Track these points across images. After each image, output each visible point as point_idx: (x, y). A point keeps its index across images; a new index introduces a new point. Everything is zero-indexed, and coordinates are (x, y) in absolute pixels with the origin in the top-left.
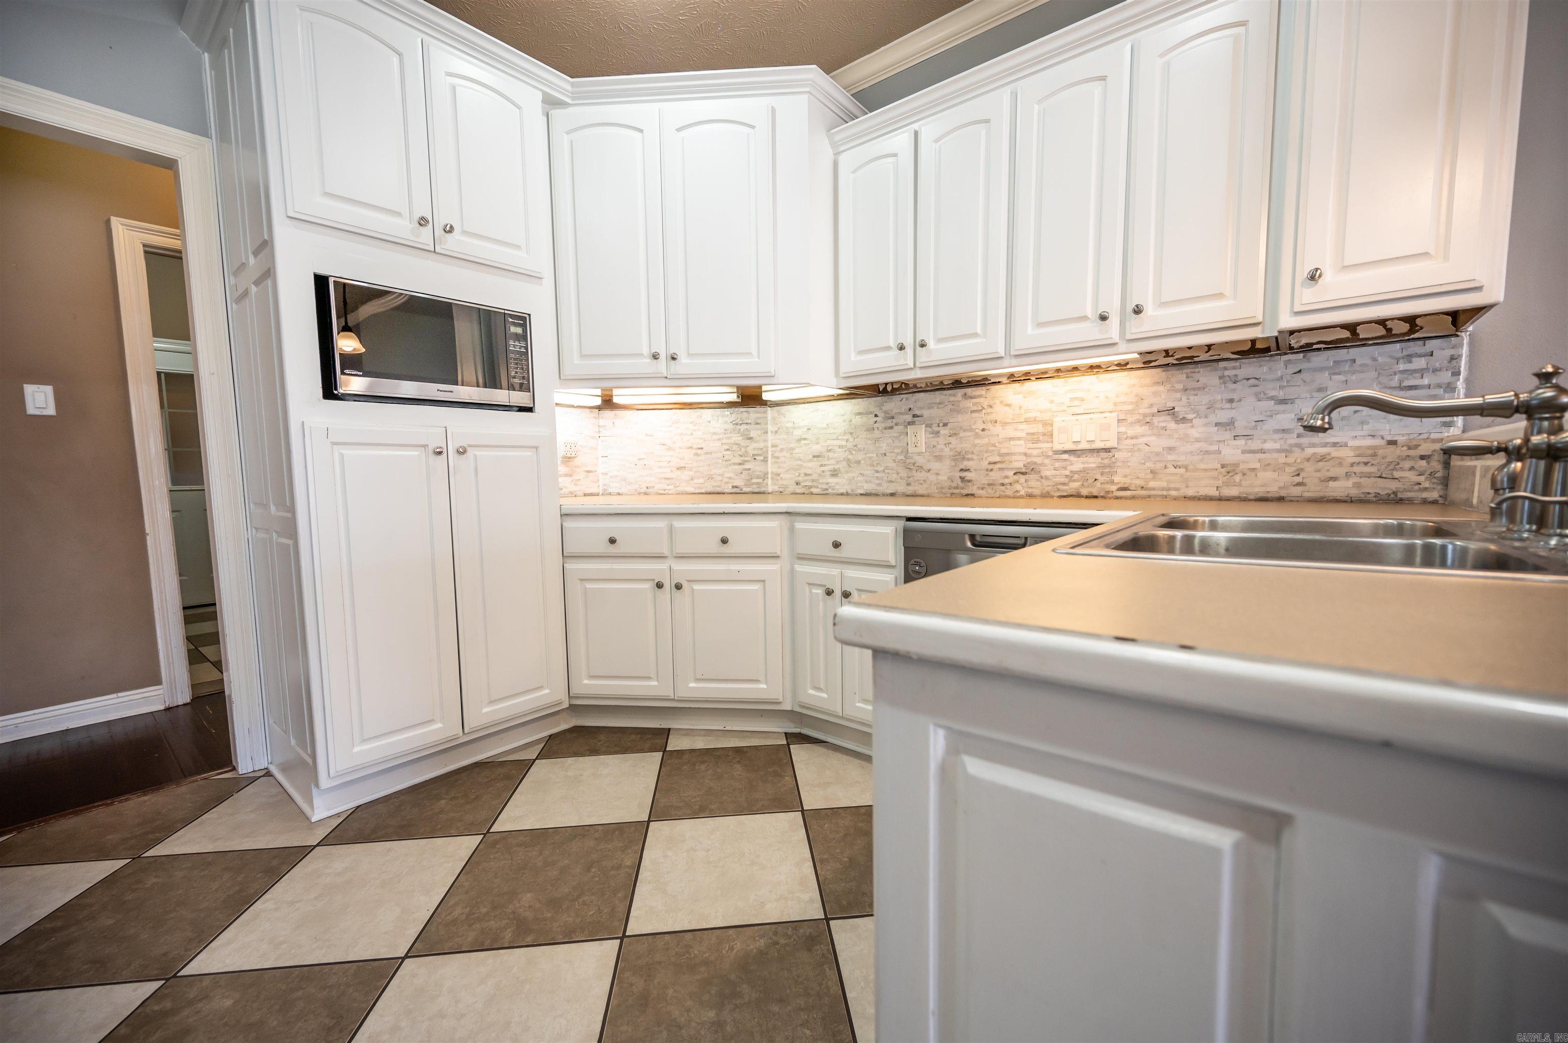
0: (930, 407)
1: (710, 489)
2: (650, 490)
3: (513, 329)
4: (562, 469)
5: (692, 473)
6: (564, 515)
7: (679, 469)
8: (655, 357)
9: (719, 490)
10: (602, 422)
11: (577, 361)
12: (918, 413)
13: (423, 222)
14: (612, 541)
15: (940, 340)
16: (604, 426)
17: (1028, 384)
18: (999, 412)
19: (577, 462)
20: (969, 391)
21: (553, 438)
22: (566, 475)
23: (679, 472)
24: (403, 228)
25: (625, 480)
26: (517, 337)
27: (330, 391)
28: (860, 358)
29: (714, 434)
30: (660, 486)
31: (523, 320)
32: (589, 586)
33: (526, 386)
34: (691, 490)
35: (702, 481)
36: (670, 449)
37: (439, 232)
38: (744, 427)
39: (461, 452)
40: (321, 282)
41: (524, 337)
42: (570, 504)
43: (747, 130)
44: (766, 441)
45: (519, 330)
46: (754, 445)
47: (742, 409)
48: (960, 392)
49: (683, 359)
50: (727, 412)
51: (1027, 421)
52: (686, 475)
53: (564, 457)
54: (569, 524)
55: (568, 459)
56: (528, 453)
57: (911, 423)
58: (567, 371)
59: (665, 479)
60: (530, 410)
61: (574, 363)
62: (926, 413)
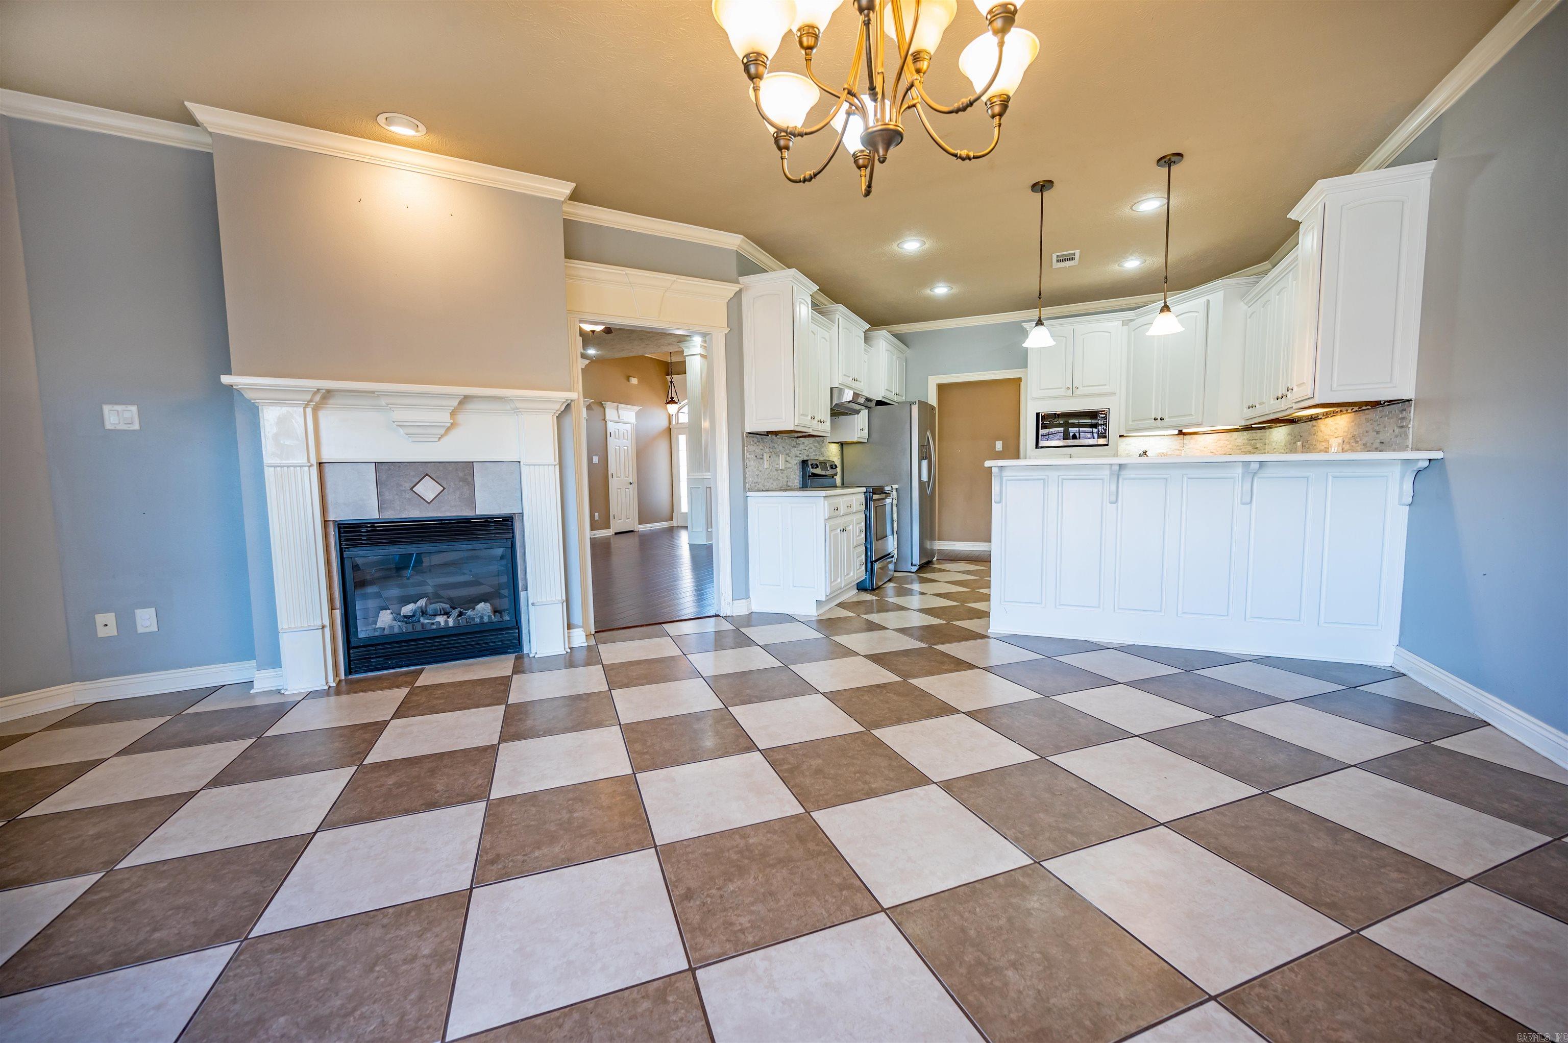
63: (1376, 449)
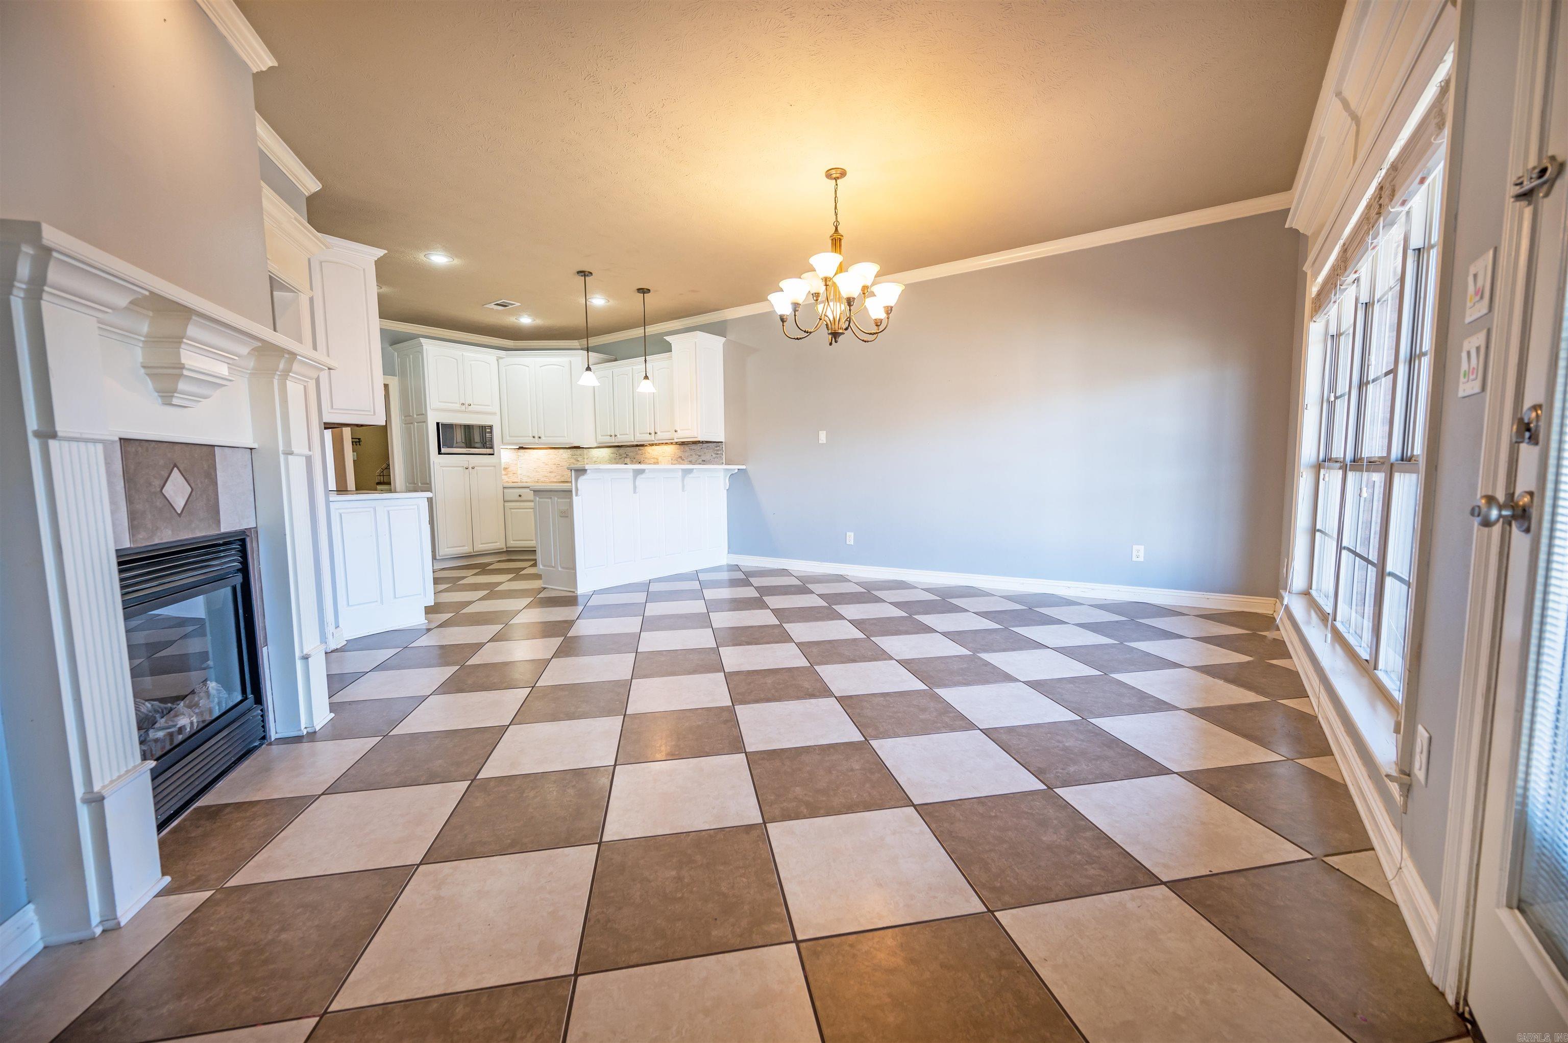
0: (631, 452)
1: (563, 480)
2: (539, 481)
3: (488, 430)
4: (503, 472)
5: (555, 474)
6: (504, 488)
7: (550, 472)
8: (534, 437)
9: (566, 480)
10: (519, 454)
11: (508, 438)
12: (628, 454)
13: (463, 404)
14: (520, 496)
15: (620, 435)
16: (520, 456)
17: (653, 447)
18: (647, 455)
19: (509, 470)
20: (640, 447)
21: (500, 463)
22: (505, 475)
23: (550, 474)
24: (457, 406)
25: (529, 477)
26: (489, 432)
27: (440, 453)
28: (602, 437)
29: (564, 459)
30: (542, 479)
31: (491, 427)
32: (512, 510)
33: (492, 447)
34: (555, 481)
35: (559, 477)
36: (547, 464)
37: (467, 406)
38: (575, 457)
39: (473, 468)
40: (438, 424)
41: (491, 432)
42: (506, 485)
43: (562, 368)
44: (584, 462)
45: (489, 430)
46: (580, 463)
47: (575, 450)
48: (638, 448)
49: (543, 438)
50: (569, 450)
51: (653, 458)
52: (553, 475)
53: (504, 468)
54: (506, 491)
55: (505, 469)
56: (492, 468)
57: (626, 457)
58: (504, 441)
59: (545, 476)
60: (493, 454)
61: (507, 438)
62: (630, 454)
63: (700, 464)
